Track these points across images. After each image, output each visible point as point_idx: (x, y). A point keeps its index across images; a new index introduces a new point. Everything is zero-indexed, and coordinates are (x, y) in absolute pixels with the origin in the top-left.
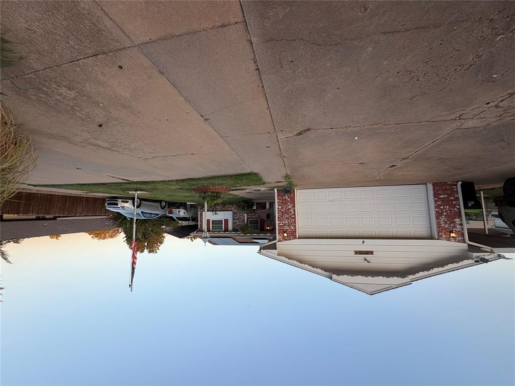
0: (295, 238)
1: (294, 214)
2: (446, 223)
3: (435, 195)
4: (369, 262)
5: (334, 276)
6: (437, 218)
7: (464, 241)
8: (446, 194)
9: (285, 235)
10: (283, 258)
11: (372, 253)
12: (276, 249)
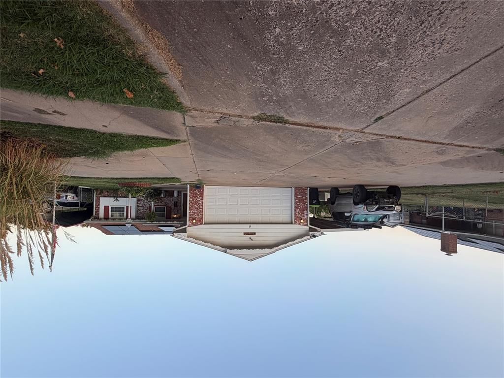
0: (202, 223)
1: (202, 205)
2: (299, 213)
3: (296, 195)
4: (252, 240)
5: (228, 250)
6: (295, 211)
7: (307, 225)
8: (301, 195)
9: (194, 221)
10: (192, 239)
11: (255, 234)
12: (186, 232)
